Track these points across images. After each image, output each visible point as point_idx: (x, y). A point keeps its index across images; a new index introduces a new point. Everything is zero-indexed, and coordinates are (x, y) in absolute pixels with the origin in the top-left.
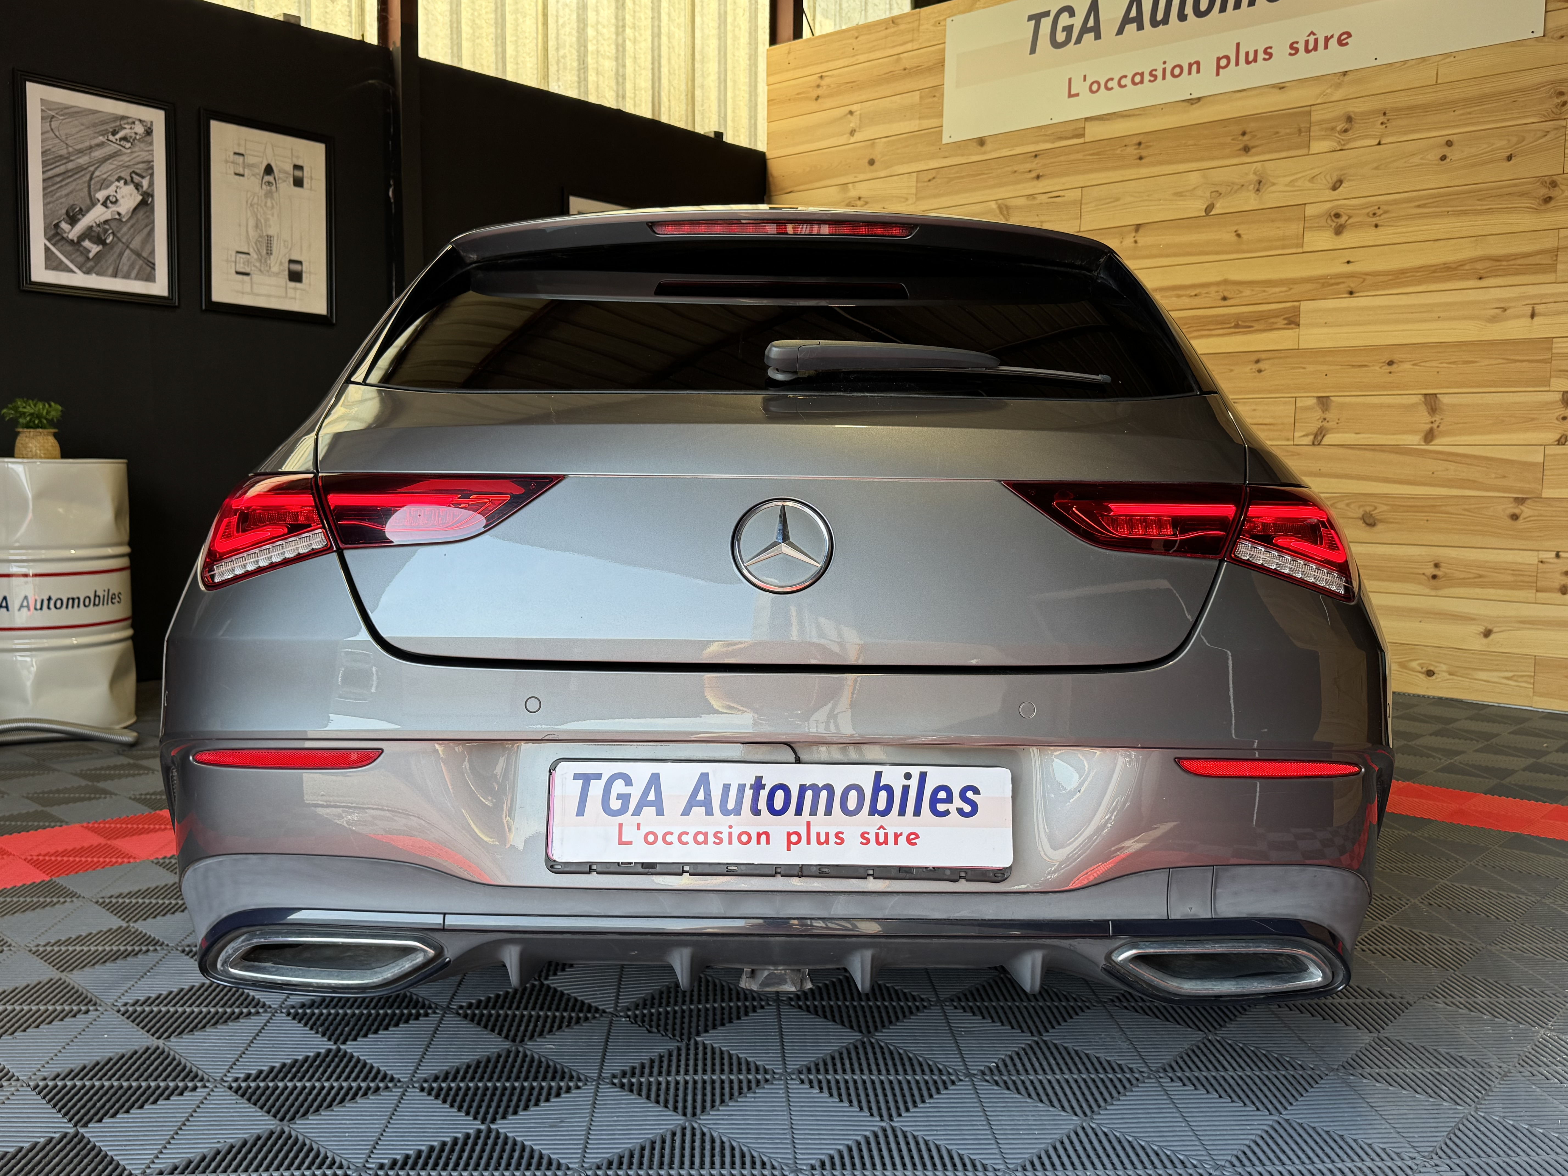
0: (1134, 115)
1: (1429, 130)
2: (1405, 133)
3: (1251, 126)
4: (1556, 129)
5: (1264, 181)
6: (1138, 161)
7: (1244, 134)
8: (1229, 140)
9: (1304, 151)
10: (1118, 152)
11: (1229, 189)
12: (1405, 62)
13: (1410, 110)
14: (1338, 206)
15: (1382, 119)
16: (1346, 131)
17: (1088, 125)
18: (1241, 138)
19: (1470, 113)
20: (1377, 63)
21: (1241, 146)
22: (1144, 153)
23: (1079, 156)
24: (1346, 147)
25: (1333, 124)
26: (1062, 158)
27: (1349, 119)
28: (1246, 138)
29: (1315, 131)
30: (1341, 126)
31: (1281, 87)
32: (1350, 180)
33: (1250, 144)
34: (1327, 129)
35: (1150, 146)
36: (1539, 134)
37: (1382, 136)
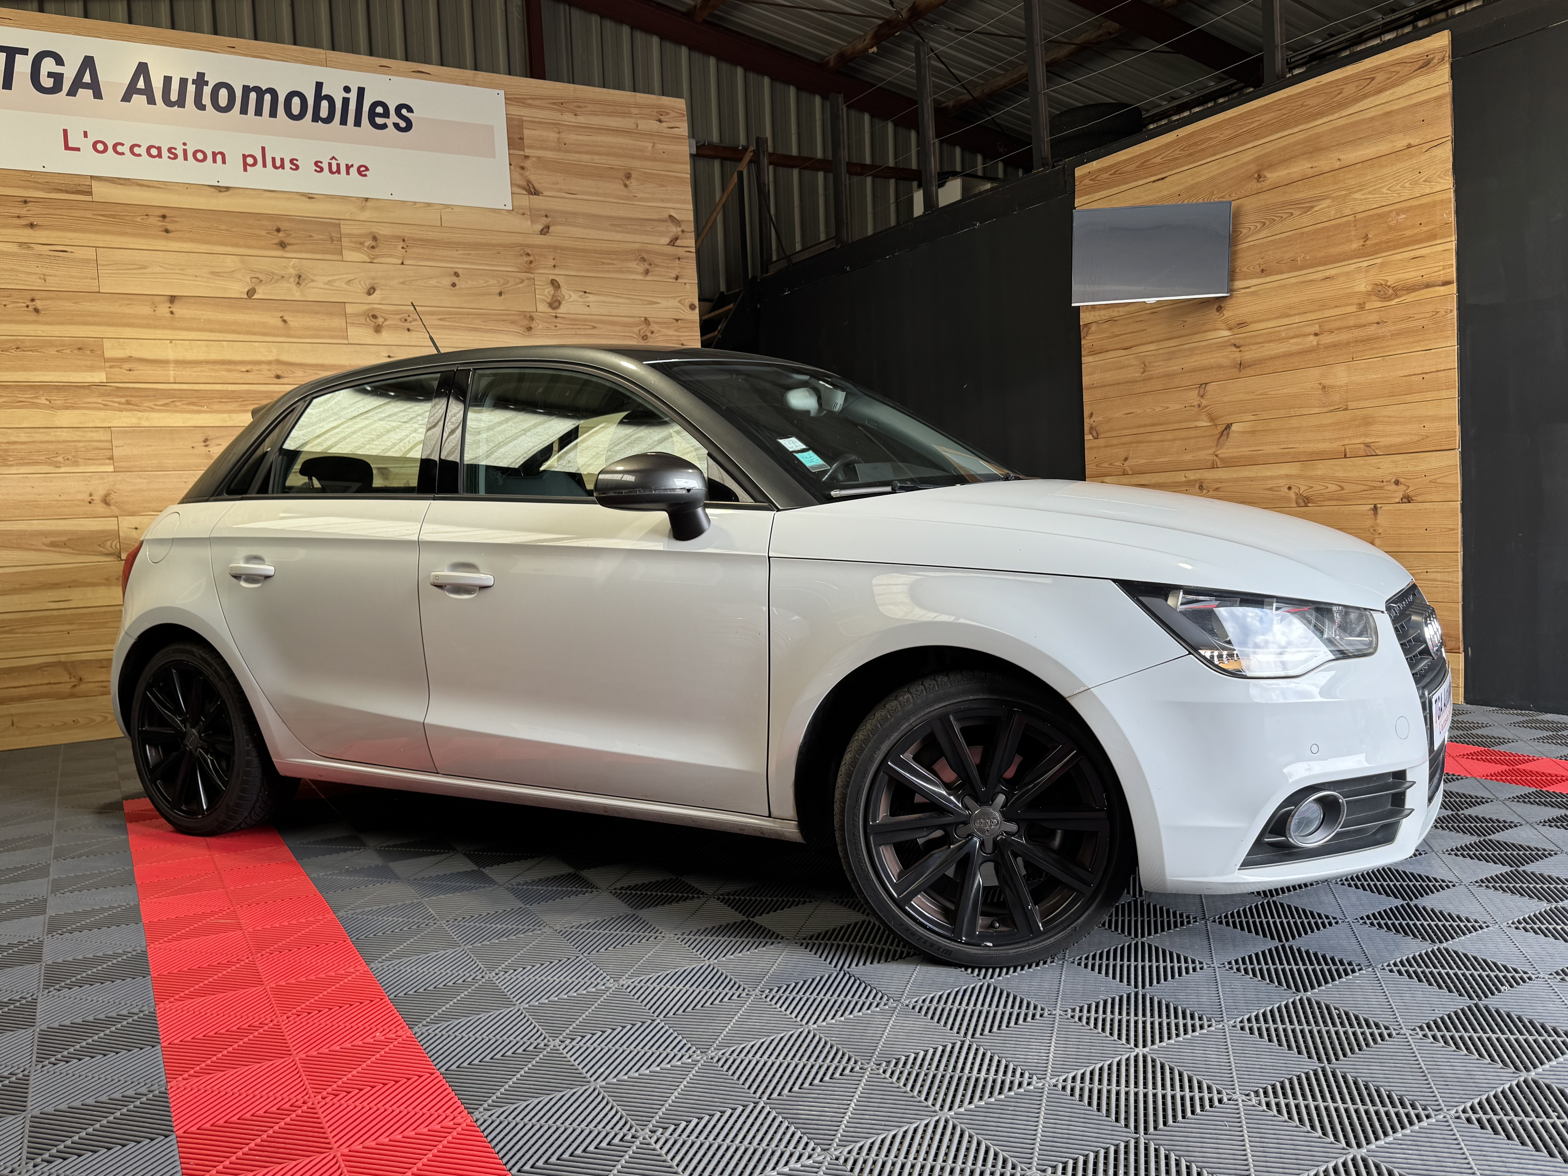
0: (153, 187)
1: (440, 261)
2: (422, 259)
3: (283, 225)
4: (528, 279)
5: (303, 277)
6: (165, 233)
7: (278, 230)
8: (263, 233)
9: (339, 258)
10: (139, 219)
11: (270, 278)
12: (415, 203)
13: (425, 242)
14: (374, 309)
15: (402, 244)
16: (373, 247)
17: (94, 183)
18: (275, 233)
19: (469, 254)
20: (391, 198)
21: (277, 241)
22: (170, 227)
23: (88, 214)
24: (375, 261)
25: (362, 240)
26: (64, 212)
27: (375, 238)
28: (281, 234)
29: (345, 242)
30: (369, 242)
31: (310, 197)
32: (382, 289)
33: (287, 240)
34: (356, 243)
35: (177, 222)
36: (518, 281)
37: (404, 258)
